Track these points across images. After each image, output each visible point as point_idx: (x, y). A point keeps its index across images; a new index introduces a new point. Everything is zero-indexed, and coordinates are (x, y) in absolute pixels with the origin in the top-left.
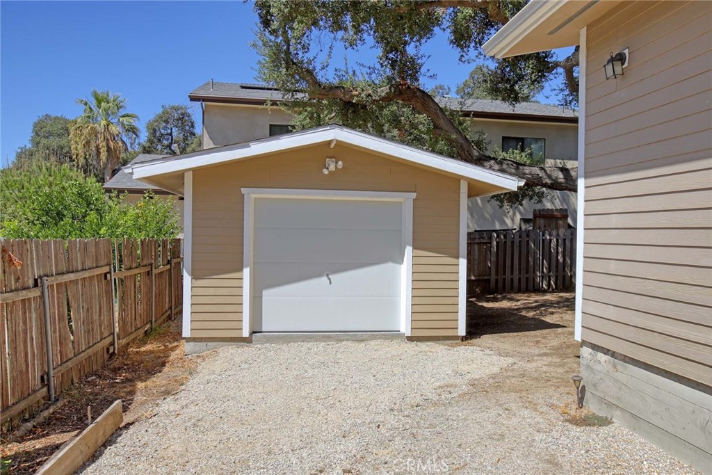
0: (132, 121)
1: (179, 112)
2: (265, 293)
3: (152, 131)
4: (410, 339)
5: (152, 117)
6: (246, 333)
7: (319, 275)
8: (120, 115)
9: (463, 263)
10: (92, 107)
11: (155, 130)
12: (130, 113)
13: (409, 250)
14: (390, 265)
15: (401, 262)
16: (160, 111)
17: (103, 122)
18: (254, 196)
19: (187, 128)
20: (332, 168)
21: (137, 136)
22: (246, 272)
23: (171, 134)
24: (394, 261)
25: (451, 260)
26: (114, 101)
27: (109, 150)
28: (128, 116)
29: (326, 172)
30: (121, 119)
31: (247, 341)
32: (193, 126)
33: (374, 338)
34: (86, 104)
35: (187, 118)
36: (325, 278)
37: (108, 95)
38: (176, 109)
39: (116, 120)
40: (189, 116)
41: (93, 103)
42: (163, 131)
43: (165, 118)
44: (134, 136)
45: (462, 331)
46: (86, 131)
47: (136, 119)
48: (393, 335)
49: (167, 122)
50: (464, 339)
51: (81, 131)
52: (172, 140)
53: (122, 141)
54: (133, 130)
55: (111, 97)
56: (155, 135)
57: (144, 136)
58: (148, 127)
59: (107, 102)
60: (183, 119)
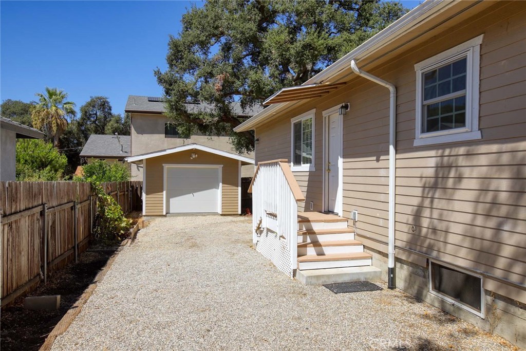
0: (72, 107)
1: (102, 100)
2: (171, 199)
3: (84, 113)
4: (222, 215)
5: (84, 104)
6: (164, 214)
7: (190, 193)
8: (63, 103)
9: (240, 189)
10: (46, 98)
11: (86, 112)
12: (70, 101)
13: (221, 184)
14: (214, 189)
15: (218, 189)
16: (89, 100)
17: (54, 108)
18: (166, 167)
19: (106, 110)
20: (194, 157)
21: (75, 116)
22: (165, 192)
23: (96, 114)
24: (216, 188)
25: (236, 188)
26: (60, 94)
27: (58, 125)
28: (69, 103)
29: (192, 158)
30: (65, 106)
31: (165, 216)
32: (110, 110)
33: (209, 215)
34: (42, 96)
35: (106, 104)
36: (192, 194)
37: (56, 91)
38: (100, 98)
39: (61, 106)
40: (108, 103)
41: (46, 96)
42: (91, 112)
43: (92, 104)
44: (73, 116)
45: (240, 212)
46: (42, 114)
47: (74, 105)
48: (215, 214)
49: (94, 107)
50: (241, 215)
51: (39, 113)
52: (96, 118)
53: (65, 119)
54: (72, 112)
55: (58, 92)
56: (86, 115)
57: (79, 116)
58: (82, 110)
59: (56, 95)
60: (104, 105)
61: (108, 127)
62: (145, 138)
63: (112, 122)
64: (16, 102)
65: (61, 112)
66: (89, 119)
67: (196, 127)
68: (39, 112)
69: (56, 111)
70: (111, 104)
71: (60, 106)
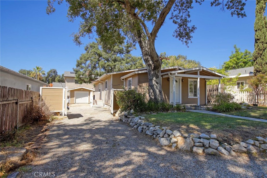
2: (76, 99)
4: (88, 103)
5: (48, 71)
6: (75, 103)
11: (49, 74)
15: (88, 97)
16: (50, 70)
18: (75, 92)
22: (75, 97)
23: (52, 75)
27: (39, 78)
28: (43, 71)
29: (81, 90)
30: (42, 72)
33: (85, 103)
34: (34, 69)
38: (53, 70)
41: (36, 69)
43: (51, 71)
46: (35, 75)
49: (51, 72)
53: (42, 76)
54: (44, 74)
55: (40, 68)
56: (49, 75)
57: (46, 75)
58: (47, 73)
59: (39, 68)
60: (55, 72)
61: (56, 79)
62: (70, 84)
63: (57, 77)
64: (24, 70)
65: (41, 74)
66: (50, 76)
67: (83, 82)
68: (33, 74)
69: (39, 74)
70: (57, 72)
71: (40, 72)
